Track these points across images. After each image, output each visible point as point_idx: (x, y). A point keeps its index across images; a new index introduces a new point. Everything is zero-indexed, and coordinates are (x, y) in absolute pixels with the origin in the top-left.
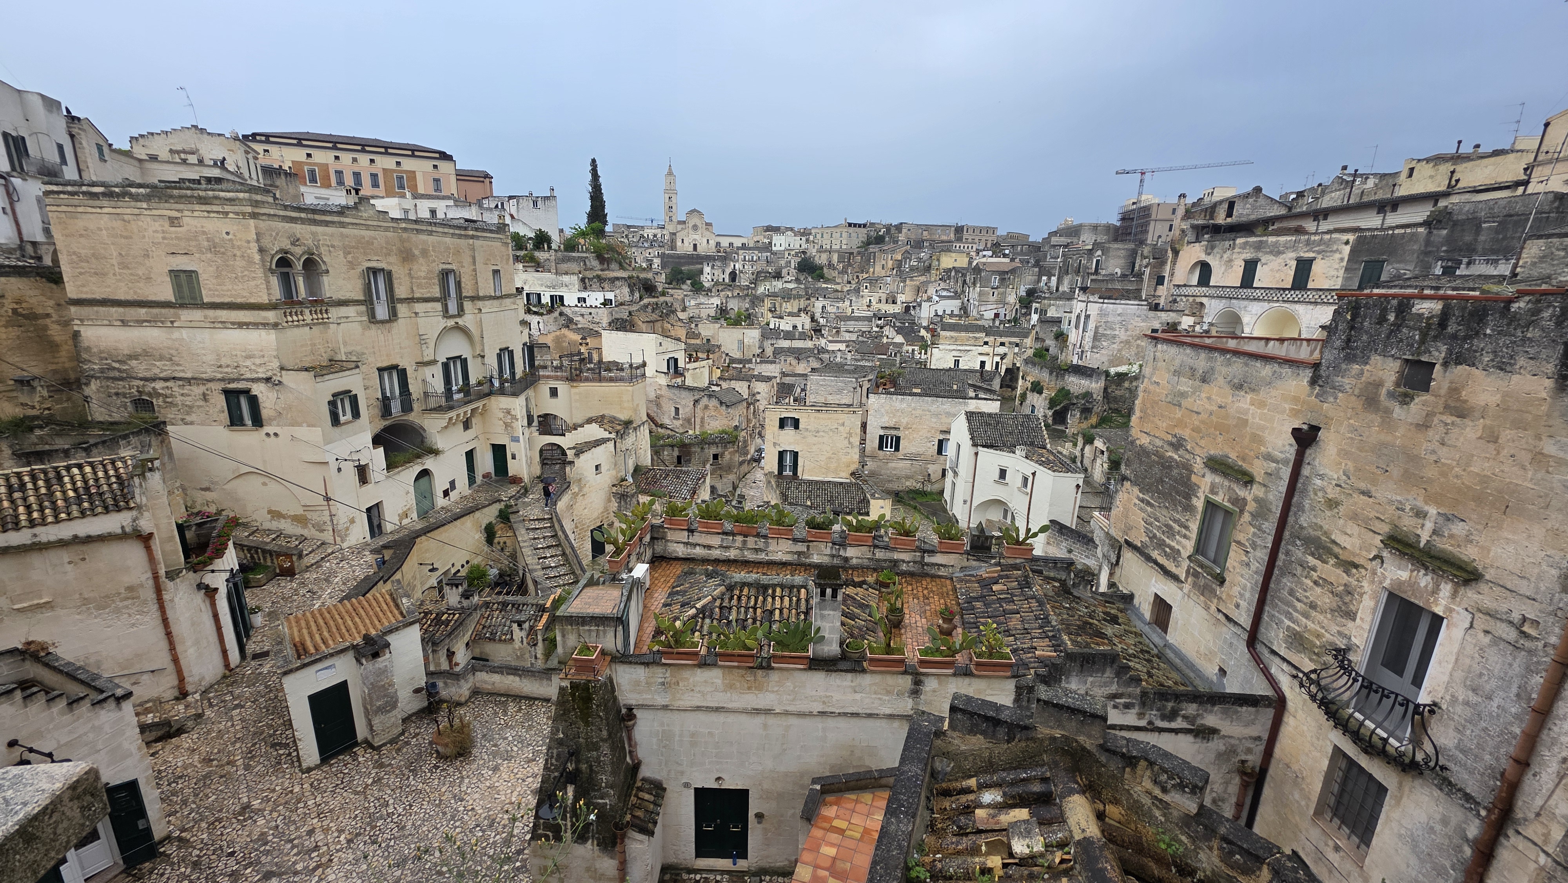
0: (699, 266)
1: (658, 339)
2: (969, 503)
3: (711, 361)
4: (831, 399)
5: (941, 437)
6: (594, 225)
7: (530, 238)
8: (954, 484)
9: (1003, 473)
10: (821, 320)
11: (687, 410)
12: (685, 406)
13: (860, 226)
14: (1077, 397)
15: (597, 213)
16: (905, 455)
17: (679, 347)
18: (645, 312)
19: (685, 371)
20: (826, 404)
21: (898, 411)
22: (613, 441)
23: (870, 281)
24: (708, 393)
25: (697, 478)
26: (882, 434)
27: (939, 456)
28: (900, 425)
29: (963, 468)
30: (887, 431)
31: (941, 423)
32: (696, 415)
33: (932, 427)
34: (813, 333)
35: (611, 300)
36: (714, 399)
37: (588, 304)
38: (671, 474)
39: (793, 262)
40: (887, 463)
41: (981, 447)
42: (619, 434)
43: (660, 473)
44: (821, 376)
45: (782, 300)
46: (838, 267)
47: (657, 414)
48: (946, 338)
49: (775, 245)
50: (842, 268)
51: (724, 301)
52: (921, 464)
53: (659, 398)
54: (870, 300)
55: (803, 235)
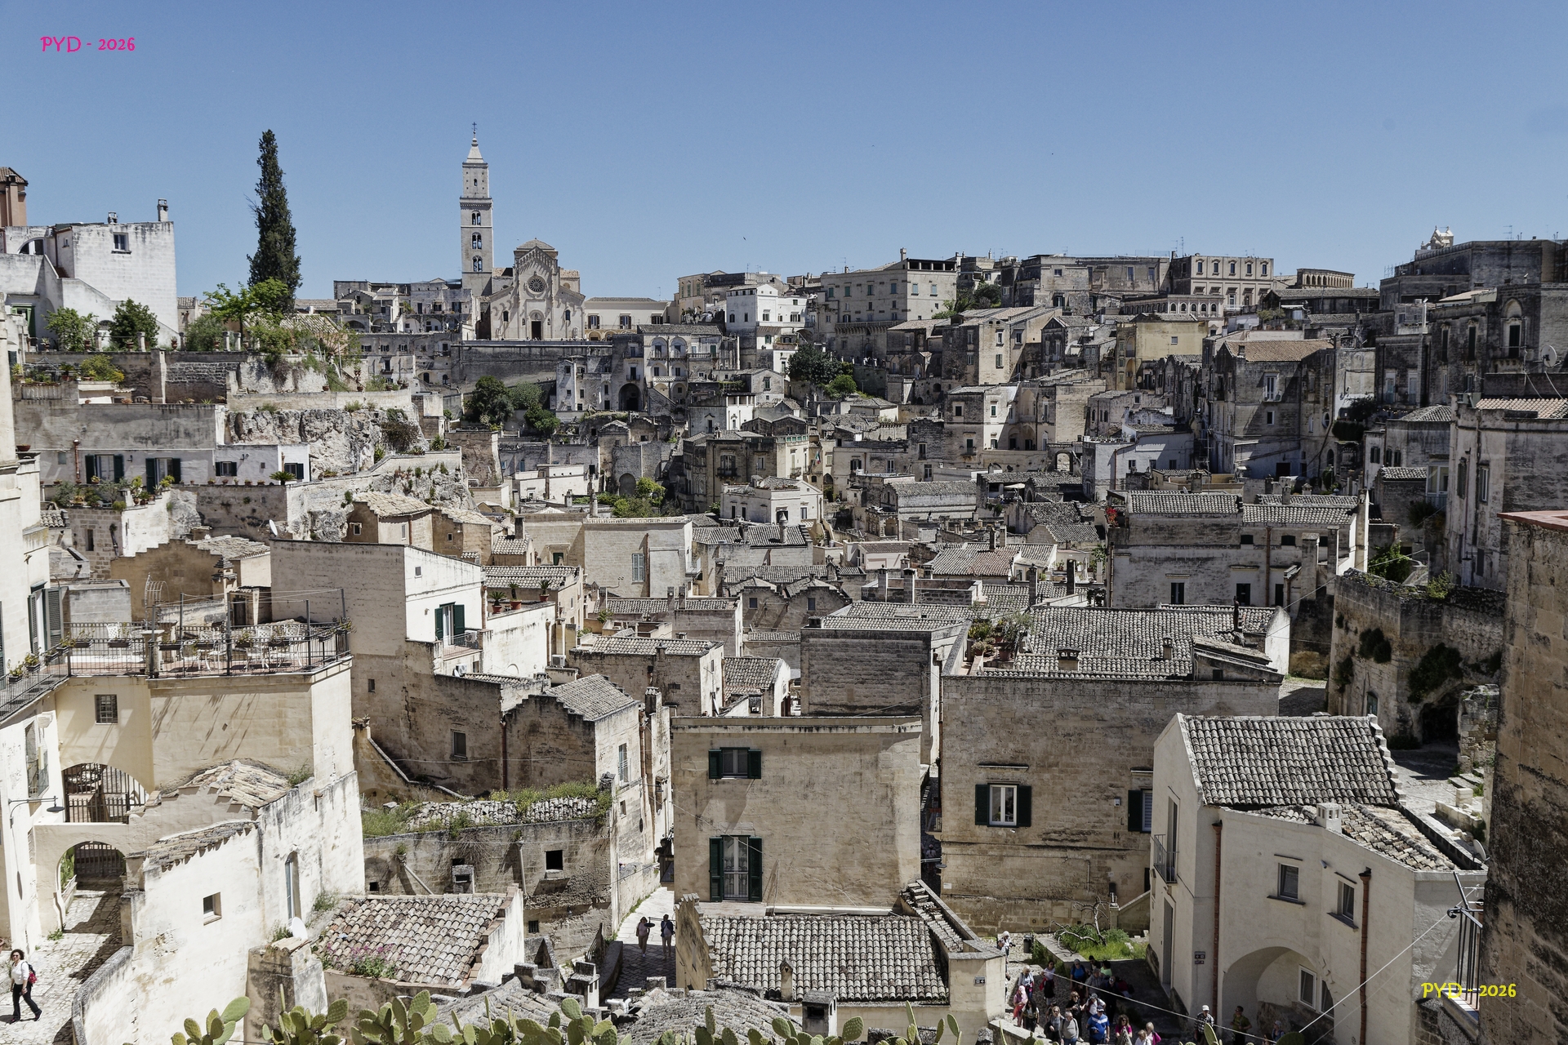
0: (546, 376)
1: (412, 559)
2: (1208, 961)
3: (549, 611)
4: (864, 695)
5: (1136, 784)
6: (263, 287)
7: (105, 323)
8: (1169, 911)
9: (1288, 877)
10: (850, 495)
11: (486, 737)
12: (481, 727)
13: (938, 266)
14: (1476, 668)
15: (275, 257)
16: (1046, 836)
17: (467, 579)
18: (388, 492)
19: (485, 637)
20: (851, 710)
21: (1020, 721)
22: (254, 832)
23: (967, 398)
24: (537, 693)
25: (481, 921)
26: (983, 781)
27: (1135, 835)
28: (1028, 758)
29: (1187, 865)
30: (996, 773)
31: (1134, 748)
32: (510, 750)
33: (1111, 761)
34: (830, 528)
35: (301, 466)
36: (552, 707)
37: (241, 479)
38: (412, 912)
39: (776, 355)
40: (1001, 858)
41: (1228, 809)
42: (272, 812)
43: (383, 912)
44: (836, 636)
45: (750, 451)
46: (888, 365)
47: (410, 750)
48: (1146, 530)
49: (732, 318)
50: (897, 367)
51: (608, 457)
52: (1088, 857)
53: (414, 710)
54: (970, 442)
55: (801, 292)
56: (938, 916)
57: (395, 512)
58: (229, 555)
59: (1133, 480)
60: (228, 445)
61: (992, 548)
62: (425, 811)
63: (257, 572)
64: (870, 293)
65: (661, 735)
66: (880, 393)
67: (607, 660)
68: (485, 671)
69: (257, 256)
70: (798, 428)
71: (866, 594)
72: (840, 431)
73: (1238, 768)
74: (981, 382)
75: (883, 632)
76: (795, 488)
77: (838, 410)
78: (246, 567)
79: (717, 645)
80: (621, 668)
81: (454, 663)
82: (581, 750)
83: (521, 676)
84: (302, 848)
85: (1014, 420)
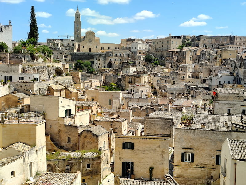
0: (92, 60)
1: (60, 99)
3: (90, 111)
4: (158, 132)
5: (218, 154)
6: (31, 40)
8: (224, 183)
10: (157, 88)
11: (75, 138)
12: (74, 136)
13: (178, 37)
15: (33, 33)
16: (197, 165)
17: (72, 104)
18: (56, 85)
19: (75, 116)
20: (155, 135)
21: (192, 139)
22: (23, 158)
23: (183, 67)
24: (86, 129)
25: (71, 179)
26: (183, 152)
27: (217, 165)
28: (193, 147)
29: (228, 173)
30: (186, 150)
31: (217, 146)
32: (80, 141)
33: (212, 149)
34: (152, 94)
35: (37, 78)
36: (90, 132)
37: (24, 81)
38: (56, 176)
39: (142, 57)
40: (187, 169)
41: (238, 160)
42: (27, 153)
43: (50, 176)
44: (152, 119)
45: (135, 77)
46: (166, 59)
47: (59, 141)
48: (222, 97)
49: (132, 48)
50: (168, 60)
51: (105, 78)
52: (207, 170)
53: (60, 132)
54: (184, 77)
55: (148, 43)
56: (172, 182)
57: (58, 89)
58: (21, 97)
59: (220, 86)
60: (22, 74)
61: (188, 100)
62: (61, 154)
63: (27, 101)
64: (162, 43)
65: (113, 139)
66: (164, 65)
67: (102, 122)
68: (75, 124)
69: (29, 33)
70: (145, 73)
71: (159, 109)
72: (155, 73)
73: (241, 151)
74: (187, 63)
75: (162, 118)
76: (144, 86)
77: (155, 69)
78: (25, 100)
79: (126, 120)
80: (105, 124)
81: (69, 122)
82: (96, 142)
83: (83, 125)
84: (33, 162)
85: (194, 72)
